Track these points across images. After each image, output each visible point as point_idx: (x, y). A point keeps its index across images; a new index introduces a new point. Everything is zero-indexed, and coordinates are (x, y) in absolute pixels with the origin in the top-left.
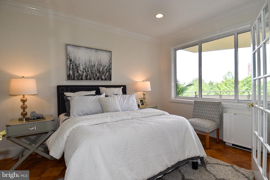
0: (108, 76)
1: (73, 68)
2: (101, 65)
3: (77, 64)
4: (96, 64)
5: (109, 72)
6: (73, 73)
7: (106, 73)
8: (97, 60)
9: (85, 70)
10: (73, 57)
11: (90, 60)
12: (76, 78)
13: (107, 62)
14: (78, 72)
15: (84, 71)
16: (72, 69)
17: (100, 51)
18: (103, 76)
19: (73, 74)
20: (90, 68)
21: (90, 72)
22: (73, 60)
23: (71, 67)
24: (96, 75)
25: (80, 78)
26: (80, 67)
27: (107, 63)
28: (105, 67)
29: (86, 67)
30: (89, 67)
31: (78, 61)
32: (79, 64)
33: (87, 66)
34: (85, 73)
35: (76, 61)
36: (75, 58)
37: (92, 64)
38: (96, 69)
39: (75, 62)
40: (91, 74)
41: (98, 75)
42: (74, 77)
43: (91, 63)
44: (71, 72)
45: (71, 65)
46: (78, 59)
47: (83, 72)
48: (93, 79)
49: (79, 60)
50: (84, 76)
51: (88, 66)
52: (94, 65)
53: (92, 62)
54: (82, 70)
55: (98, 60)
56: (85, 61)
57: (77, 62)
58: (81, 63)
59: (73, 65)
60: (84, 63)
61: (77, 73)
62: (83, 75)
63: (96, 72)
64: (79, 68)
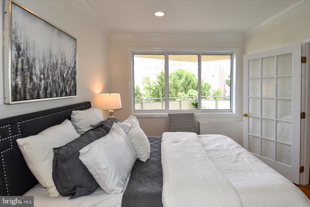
0: (73, 86)
1: (22, 69)
2: (65, 65)
3: (31, 59)
4: (59, 63)
5: (75, 79)
6: (23, 82)
7: (71, 81)
8: (59, 53)
9: (44, 75)
10: (22, 39)
11: (50, 52)
12: (28, 97)
13: (72, 59)
14: (31, 79)
15: (42, 76)
16: (20, 72)
17: (64, 35)
18: (68, 87)
19: (22, 84)
20: (51, 70)
21: (50, 78)
22: (22, 48)
23: (20, 66)
24: (59, 86)
25: (36, 95)
26: (35, 68)
27: (72, 62)
28: (69, 68)
29: (45, 66)
30: (50, 68)
31: (31, 52)
32: (34, 60)
33: (47, 66)
34: (43, 81)
35: (28, 50)
36: (27, 43)
37: (53, 62)
38: (59, 74)
39: (26, 52)
40: (53, 83)
41: (61, 84)
42: (25, 92)
43: (51, 58)
44: (19, 80)
45: (20, 60)
46: (32, 47)
47: (41, 80)
48: (55, 95)
49: (34, 49)
50: (42, 88)
51: (49, 65)
52: (57, 63)
53: (54, 56)
54: (39, 73)
55: (62, 54)
56: (44, 54)
57: (31, 54)
58: (36, 58)
59: (22, 61)
60: (41, 58)
61: (30, 82)
62: (40, 86)
63: (59, 79)
64: (33, 69)
